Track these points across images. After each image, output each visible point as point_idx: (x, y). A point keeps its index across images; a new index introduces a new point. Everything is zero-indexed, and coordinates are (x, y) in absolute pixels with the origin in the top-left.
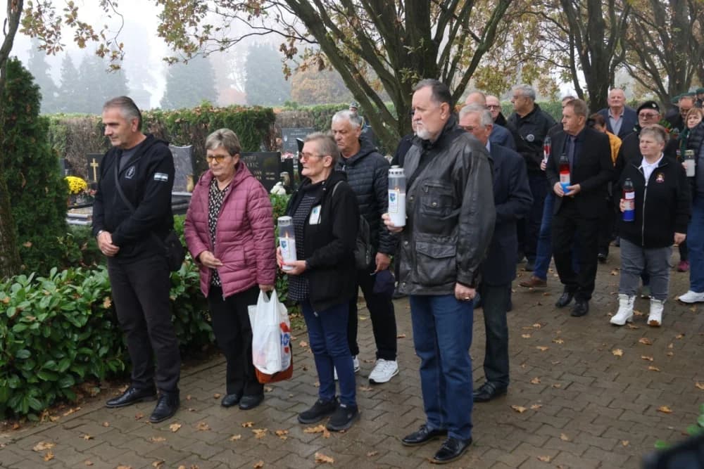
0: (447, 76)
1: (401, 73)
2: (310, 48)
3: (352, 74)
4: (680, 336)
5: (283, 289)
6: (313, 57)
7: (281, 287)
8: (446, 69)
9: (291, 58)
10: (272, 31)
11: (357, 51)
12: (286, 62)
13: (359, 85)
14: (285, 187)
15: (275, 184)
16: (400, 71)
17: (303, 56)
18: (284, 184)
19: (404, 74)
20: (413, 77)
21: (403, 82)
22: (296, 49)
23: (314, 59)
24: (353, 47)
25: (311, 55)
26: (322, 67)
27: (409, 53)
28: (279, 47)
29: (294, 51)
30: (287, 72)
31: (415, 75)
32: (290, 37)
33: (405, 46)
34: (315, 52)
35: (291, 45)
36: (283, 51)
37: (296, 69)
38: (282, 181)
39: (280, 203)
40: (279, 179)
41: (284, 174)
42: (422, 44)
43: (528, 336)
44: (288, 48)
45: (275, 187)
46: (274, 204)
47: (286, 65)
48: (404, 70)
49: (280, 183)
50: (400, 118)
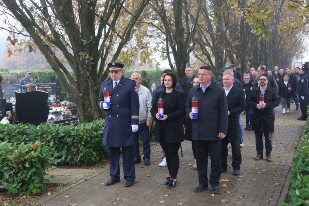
0: (103, 57)
1: (79, 55)
2: (24, 39)
3: (50, 55)
4: (242, 197)
5: (18, 181)
6: (25, 44)
7: (17, 180)
8: (103, 53)
9: (14, 44)
10: (2, 28)
11: (53, 42)
12: (9, 47)
13: (55, 62)
14: (9, 120)
15: (3, 118)
16: (79, 54)
17: (20, 43)
18: (8, 118)
19: (81, 55)
20: (86, 57)
21: (81, 60)
22: (17, 39)
23: (26, 45)
24: (50, 39)
25: (24, 43)
26: (31, 50)
27: (84, 44)
28: (7, 38)
29: (16, 40)
30: (10, 53)
31: (88, 56)
32: (11, 32)
33: (81, 40)
34: (26, 41)
35: (14, 37)
36: (9, 41)
37: (15, 51)
38: (7, 116)
39: (10, 130)
40: (5, 115)
41: (8, 112)
42: (92, 39)
43: (163, 202)
44: (12, 39)
45: (3, 120)
46: (6, 131)
47: (9, 49)
48: (81, 53)
49: (6, 117)
50: (78, 80)
